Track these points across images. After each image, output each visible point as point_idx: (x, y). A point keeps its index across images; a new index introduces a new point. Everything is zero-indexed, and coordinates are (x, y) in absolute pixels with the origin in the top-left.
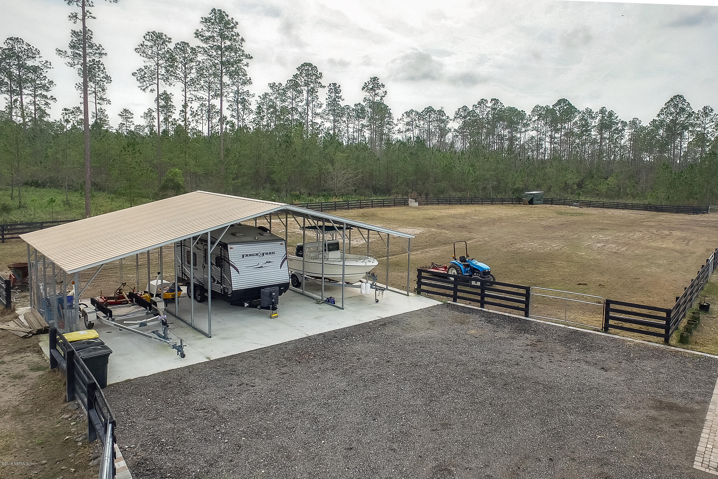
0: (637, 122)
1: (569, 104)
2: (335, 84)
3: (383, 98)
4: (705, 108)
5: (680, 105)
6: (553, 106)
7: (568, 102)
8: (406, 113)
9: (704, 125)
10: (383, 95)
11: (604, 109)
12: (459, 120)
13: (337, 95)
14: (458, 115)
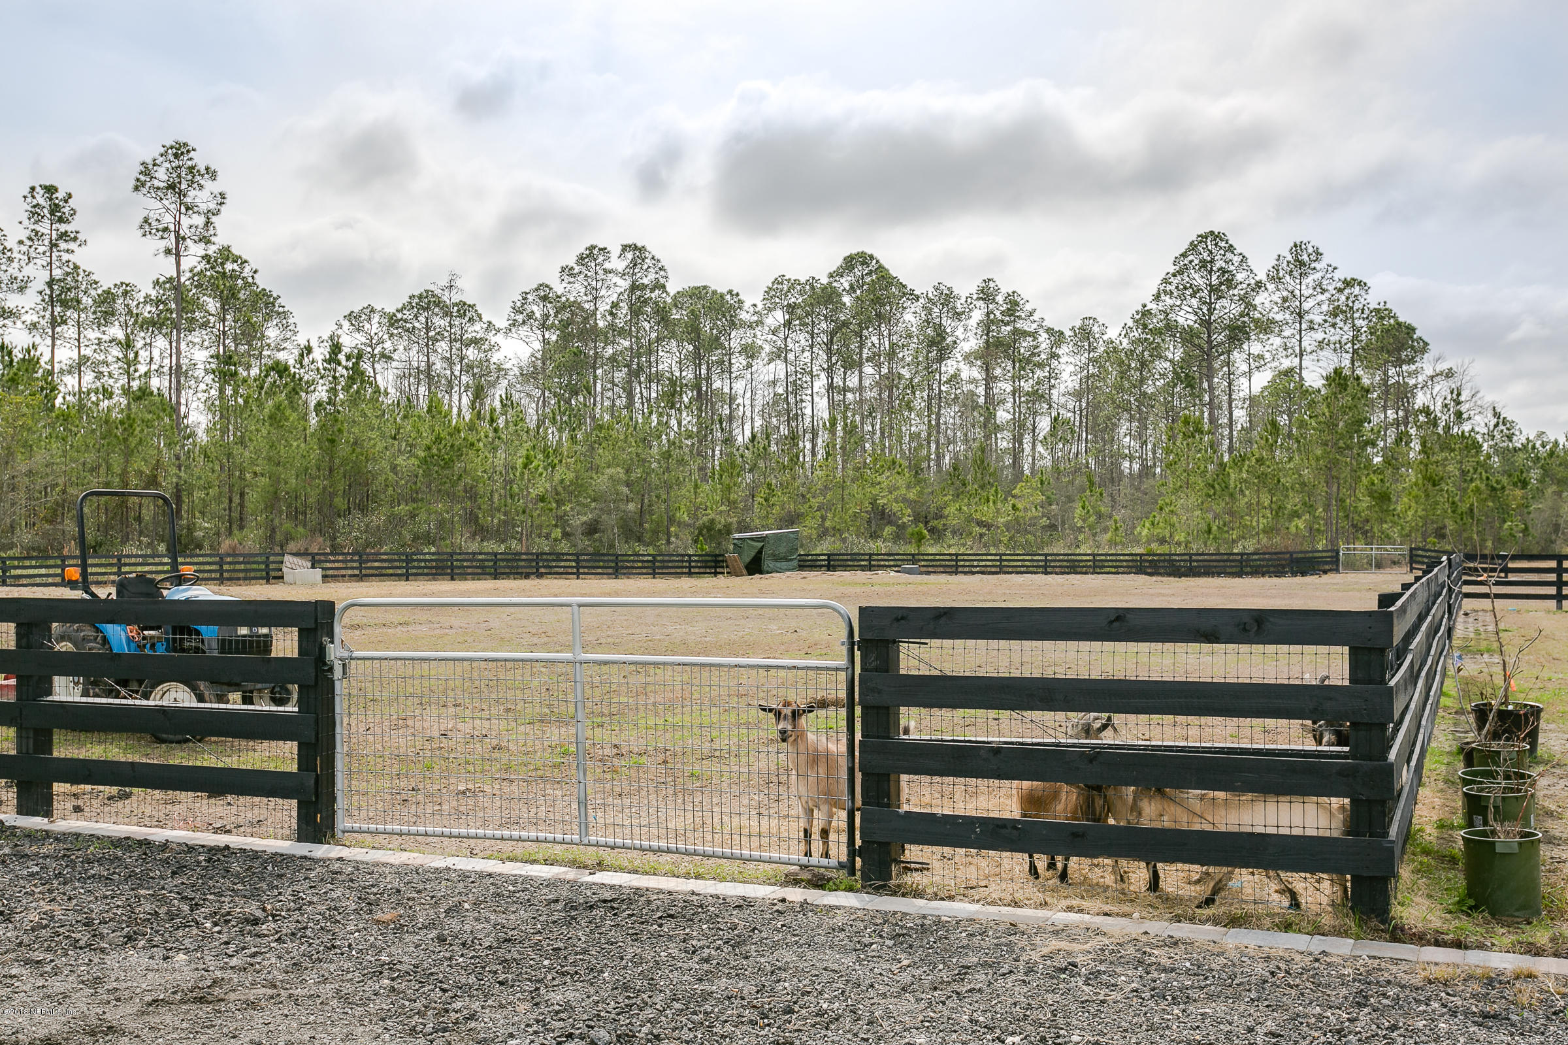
0: (1096, 329)
1: (880, 268)
2: (50, 190)
3: (214, 219)
4: (1297, 247)
5: (1220, 264)
6: (831, 276)
7: (878, 261)
8: (350, 317)
9: (1298, 303)
10: (212, 206)
11: (992, 284)
12: (524, 331)
13: (63, 227)
14: (521, 316)
